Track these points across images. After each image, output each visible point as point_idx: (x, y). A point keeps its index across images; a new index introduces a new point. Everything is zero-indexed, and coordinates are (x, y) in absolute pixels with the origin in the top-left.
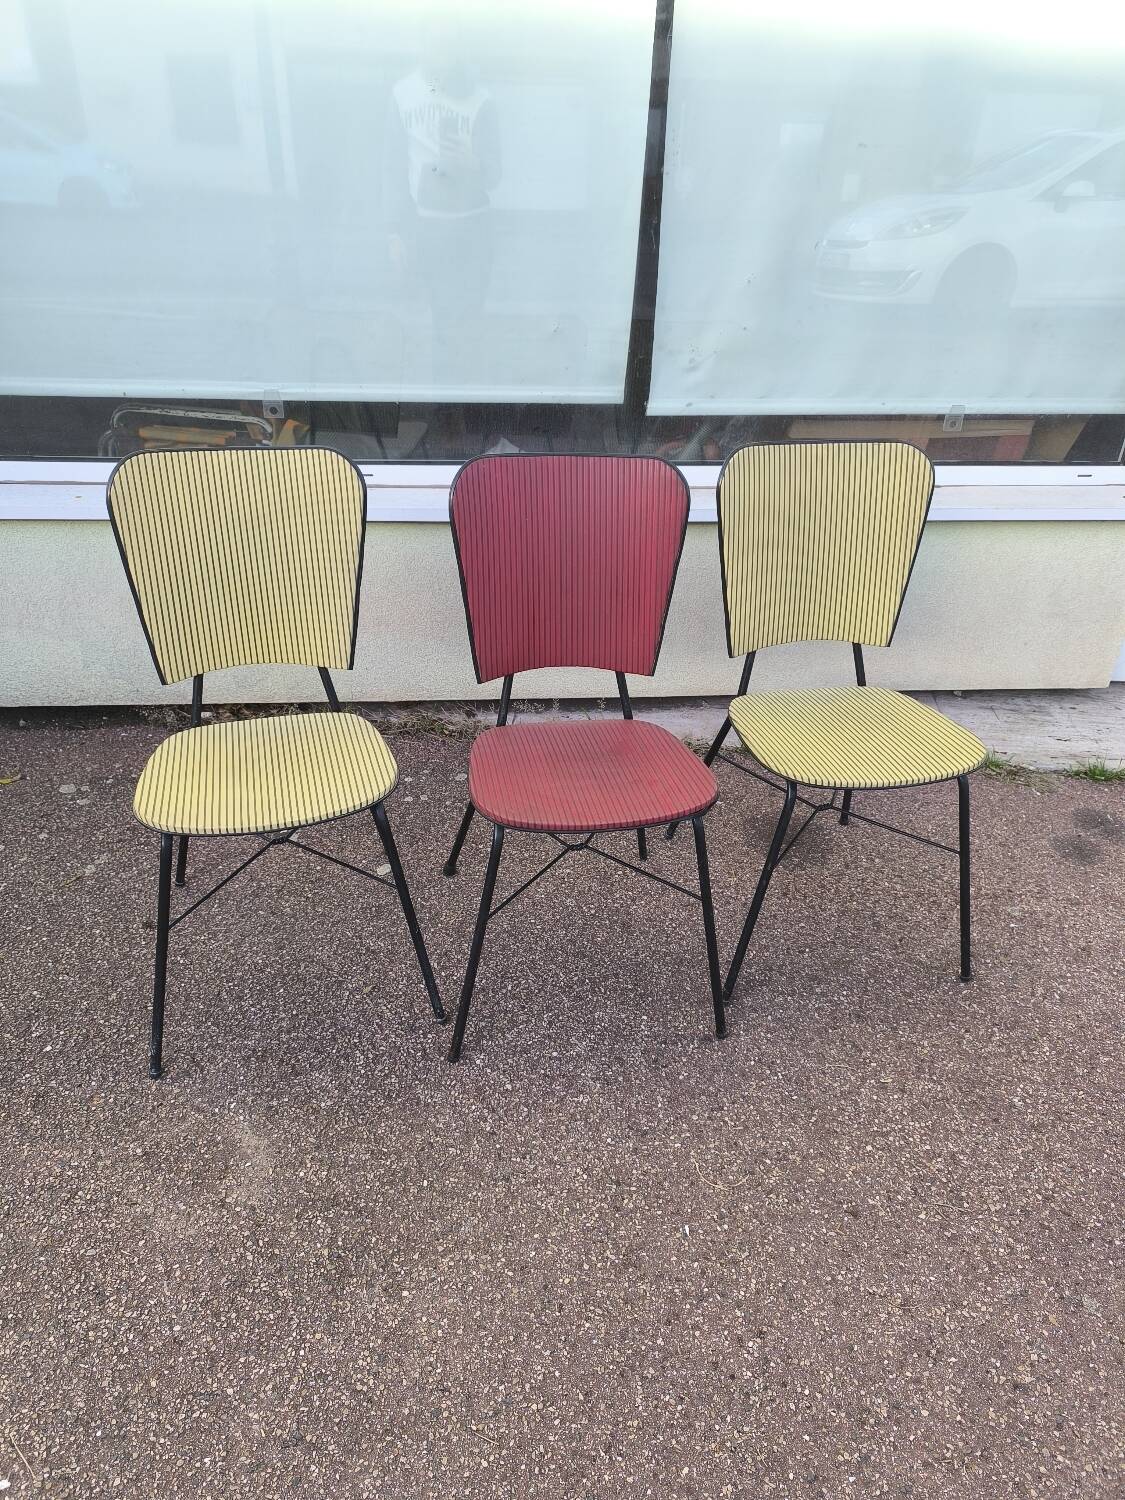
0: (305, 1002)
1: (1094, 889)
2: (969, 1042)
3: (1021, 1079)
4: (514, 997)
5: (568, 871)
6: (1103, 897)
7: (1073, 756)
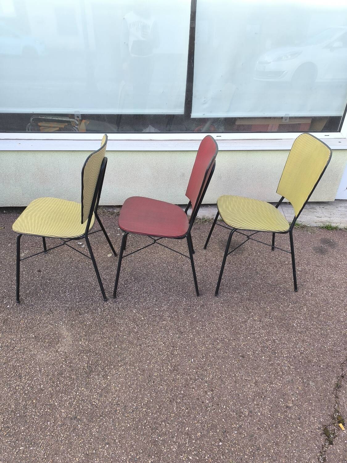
0: (84, 294)
1: (325, 262)
2: (282, 307)
3: (297, 318)
4: (146, 293)
5: (165, 256)
6: (327, 265)
7: (322, 222)
